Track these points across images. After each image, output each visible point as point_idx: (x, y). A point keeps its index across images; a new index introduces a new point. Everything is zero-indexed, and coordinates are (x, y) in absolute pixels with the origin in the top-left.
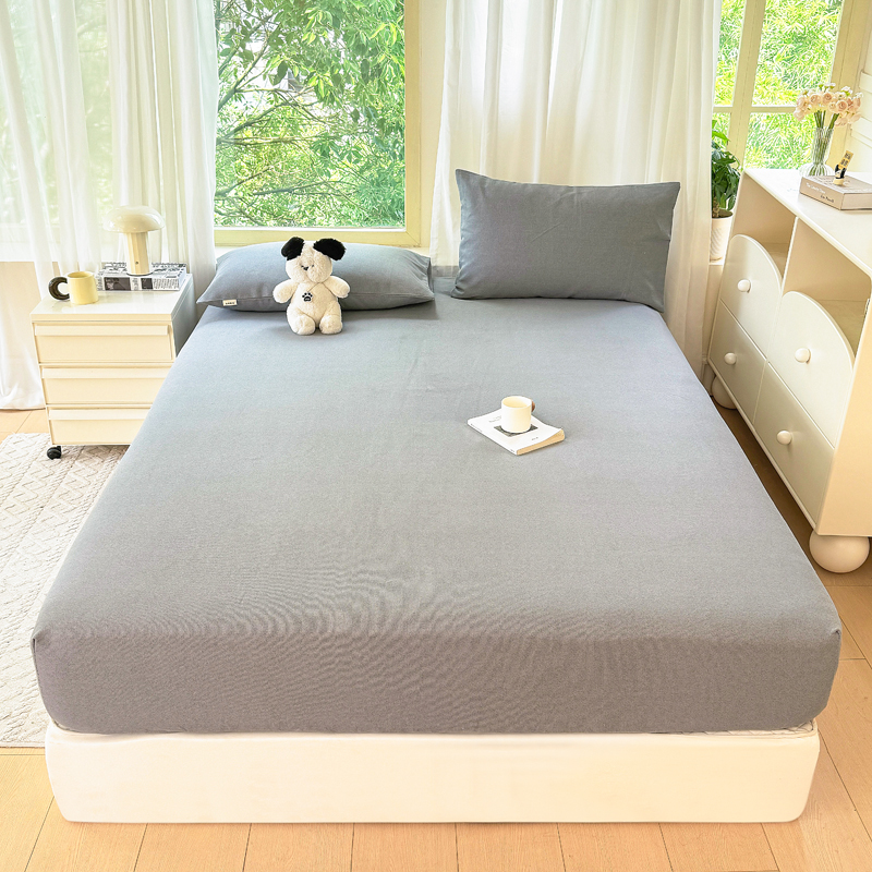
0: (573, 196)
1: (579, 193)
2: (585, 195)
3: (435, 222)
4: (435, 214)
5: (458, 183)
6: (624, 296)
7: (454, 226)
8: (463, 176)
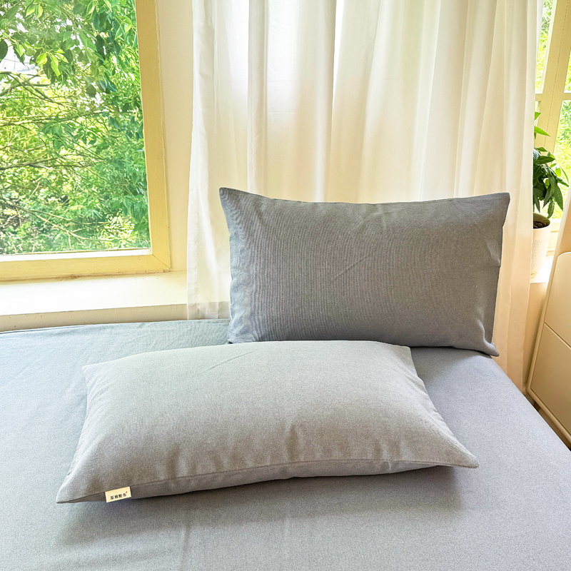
0: (379, 218)
1: (388, 214)
2: (395, 215)
3: (191, 247)
4: (191, 239)
5: (224, 205)
6: (453, 343)
7: (218, 254)
8: (230, 195)
